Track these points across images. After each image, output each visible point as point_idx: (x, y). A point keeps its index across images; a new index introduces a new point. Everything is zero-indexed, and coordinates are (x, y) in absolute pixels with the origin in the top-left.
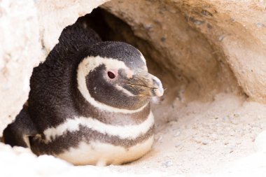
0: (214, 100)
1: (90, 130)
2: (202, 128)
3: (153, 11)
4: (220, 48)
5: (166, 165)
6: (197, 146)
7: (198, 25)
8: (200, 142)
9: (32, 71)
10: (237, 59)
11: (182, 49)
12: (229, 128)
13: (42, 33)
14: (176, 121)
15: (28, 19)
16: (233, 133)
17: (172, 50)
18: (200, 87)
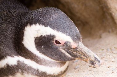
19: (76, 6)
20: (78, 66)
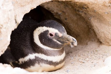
0: (87, 44)
1: (40, 58)
2: (82, 56)
3: (62, 7)
4: (90, 22)
5: (67, 71)
6: (80, 63)
7: (80, 13)
8: (81, 62)
9: (11, 32)
10: (97, 27)
11: (74, 23)
12: (93, 56)
13: (15, 17)
14: (72, 53)
15: (10, 11)
16: (95, 58)
17: (70, 23)
18: (81, 39)
19: (72, 25)
20: (73, 62)
